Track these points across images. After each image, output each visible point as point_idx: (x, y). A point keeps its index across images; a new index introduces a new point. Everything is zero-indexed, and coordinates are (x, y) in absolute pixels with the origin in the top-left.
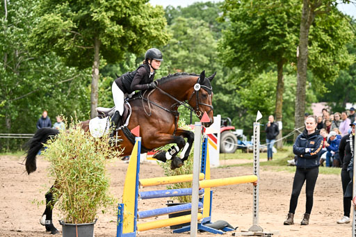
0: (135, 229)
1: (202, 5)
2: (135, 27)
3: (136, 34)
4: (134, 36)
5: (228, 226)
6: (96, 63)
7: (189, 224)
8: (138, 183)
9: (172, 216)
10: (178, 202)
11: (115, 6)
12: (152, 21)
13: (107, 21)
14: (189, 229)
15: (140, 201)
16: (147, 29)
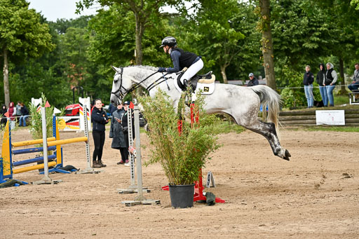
0: (12, 172)
1: (87, 17)
2: (29, 40)
3: (30, 43)
4: (28, 45)
5: (74, 168)
6: (5, 66)
8: (11, 146)
9: (38, 164)
11: (15, 27)
12: (40, 36)
13: (12, 37)
15: (13, 156)
16: (36, 41)
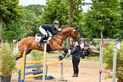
0: (24, 78)
1: (32, 6)
2: (14, 12)
3: (14, 14)
4: (13, 15)
6: (1, 23)
7: (42, 76)
8: (25, 63)
9: (34, 74)
10: (36, 69)
11: (8, 5)
12: (19, 10)
14: (42, 78)
15: (26, 69)
16: (17, 13)
